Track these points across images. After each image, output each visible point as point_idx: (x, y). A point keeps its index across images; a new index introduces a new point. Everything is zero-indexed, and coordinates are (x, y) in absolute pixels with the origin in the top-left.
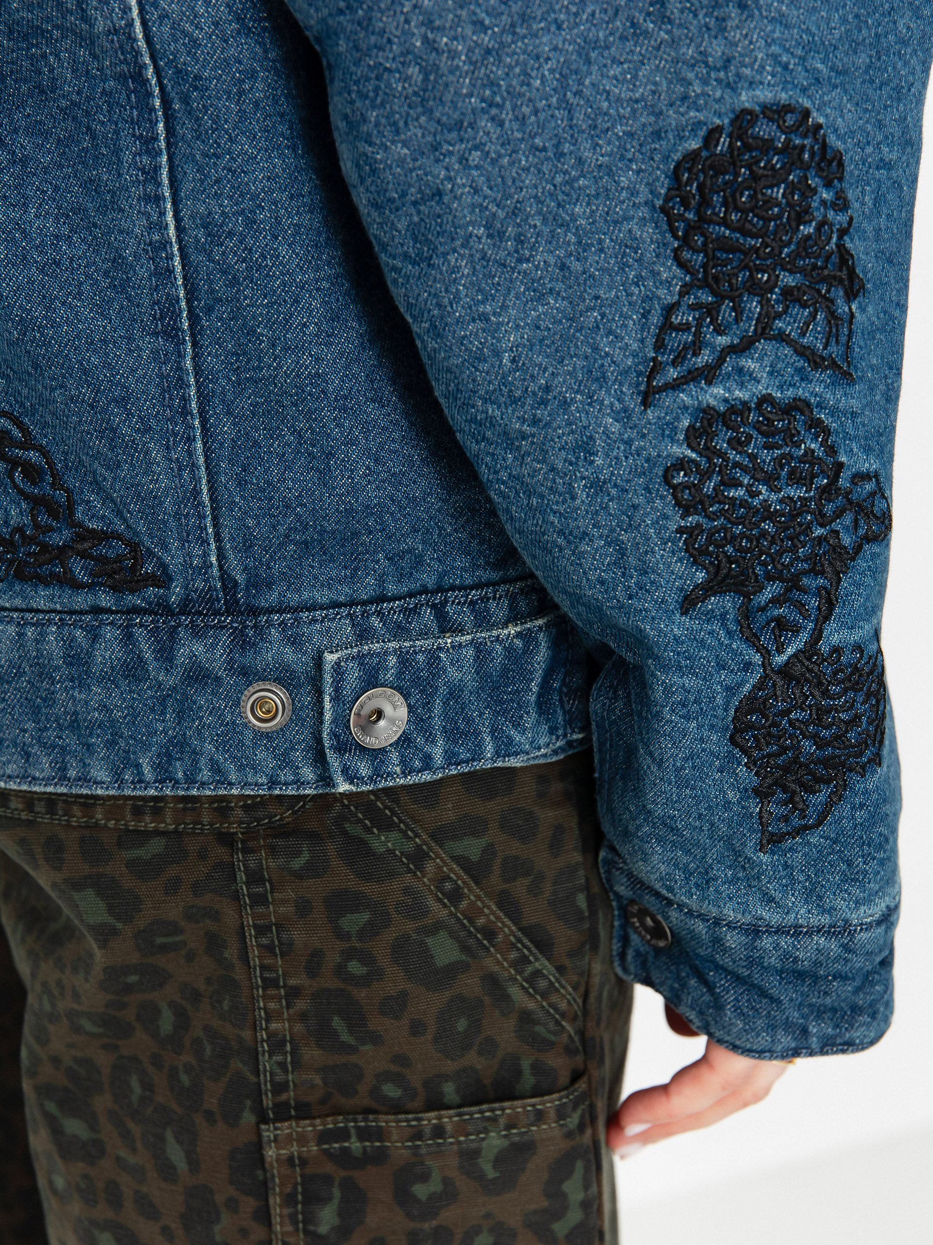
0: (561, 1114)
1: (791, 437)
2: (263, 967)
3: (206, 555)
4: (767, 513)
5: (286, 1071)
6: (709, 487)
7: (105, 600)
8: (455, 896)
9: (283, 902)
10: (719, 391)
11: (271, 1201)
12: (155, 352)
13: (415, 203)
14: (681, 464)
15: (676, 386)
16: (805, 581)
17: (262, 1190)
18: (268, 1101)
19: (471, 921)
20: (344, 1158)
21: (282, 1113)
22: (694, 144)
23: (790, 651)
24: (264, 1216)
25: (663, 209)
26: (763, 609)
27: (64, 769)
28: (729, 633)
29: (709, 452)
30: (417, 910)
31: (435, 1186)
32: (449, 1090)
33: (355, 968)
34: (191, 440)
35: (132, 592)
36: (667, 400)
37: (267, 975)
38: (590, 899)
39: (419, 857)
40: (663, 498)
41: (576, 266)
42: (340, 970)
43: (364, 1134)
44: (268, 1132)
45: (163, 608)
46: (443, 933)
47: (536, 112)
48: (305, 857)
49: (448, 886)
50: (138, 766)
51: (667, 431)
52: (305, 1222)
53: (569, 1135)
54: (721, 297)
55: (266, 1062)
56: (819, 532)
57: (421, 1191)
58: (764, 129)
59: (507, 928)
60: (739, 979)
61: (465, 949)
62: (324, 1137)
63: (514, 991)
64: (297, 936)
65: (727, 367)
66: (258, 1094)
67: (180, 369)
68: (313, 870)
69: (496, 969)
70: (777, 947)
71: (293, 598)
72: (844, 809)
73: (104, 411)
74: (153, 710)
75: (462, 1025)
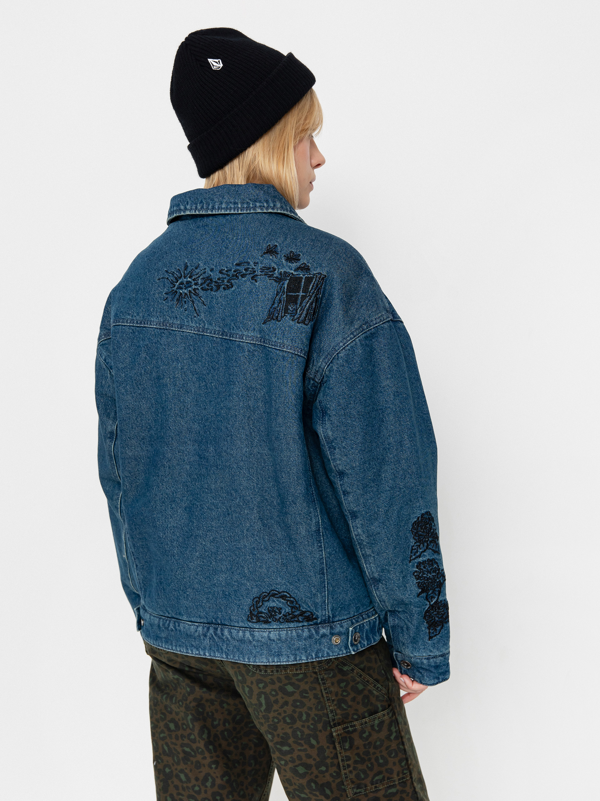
0: (388, 714)
1: (432, 565)
2: (326, 697)
3: (326, 612)
4: (429, 578)
5: (334, 716)
6: (420, 575)
7: (305, 624)
8: (361, 676)
9: (329, 683)
10: (421, 559)
11: (336, 744)
12: (320, 577)
13: (375, 535)
14: (416, 571)
15: (414, 559)
16: (436, 589)
17: (334, 743)
18: (332, 724)
19: (364, 680)
20: (348, 732)
21: (335, 725)
22: (415, 520)
23: (434, 601)
24: (335, 748)
25: (411, 530)
26: (429, 595)
27: (296, 658)
28: (424, 599)
29: (420, 569)
30: (354, 680)
31: (367, 734)
32: (366, 714)
33: (345, 694)
34: (325, 592)
35: (311, 621)
36: (413, 561)
37: (328, 698)
38: (384, 671)
39: (353, 670)
40: (413, 577)
41: (400, 542)
42: (342, 695)
43: (351, 726)
44: (333, 730)
45: (316, 624)
46: (360, 683)
47: (394, 519)
48: (332, 674)
49: (359, 674)
50: (312, 655)
51: (413, 566)
52: (343, 747)
53: (390, 718)
54: (421, 543)
55: (330, 715)
56: (438, 580)
57: (364, 735)
58: (426, 516)
59: (371, 680)
60: (426, 670)
61: (364, 686)
62: (344, 729)
63: (375, 692)
64: (332, 689)
65: (422, 555)
66: (330, 722)
67: (324, 579)
68: (334, 676)
69: (370, 688)
70: (433, 661)
71: (341, 618)
72: (443, 630)
73: (311, 588)
74: (315, 644)
75: (366, 701)
